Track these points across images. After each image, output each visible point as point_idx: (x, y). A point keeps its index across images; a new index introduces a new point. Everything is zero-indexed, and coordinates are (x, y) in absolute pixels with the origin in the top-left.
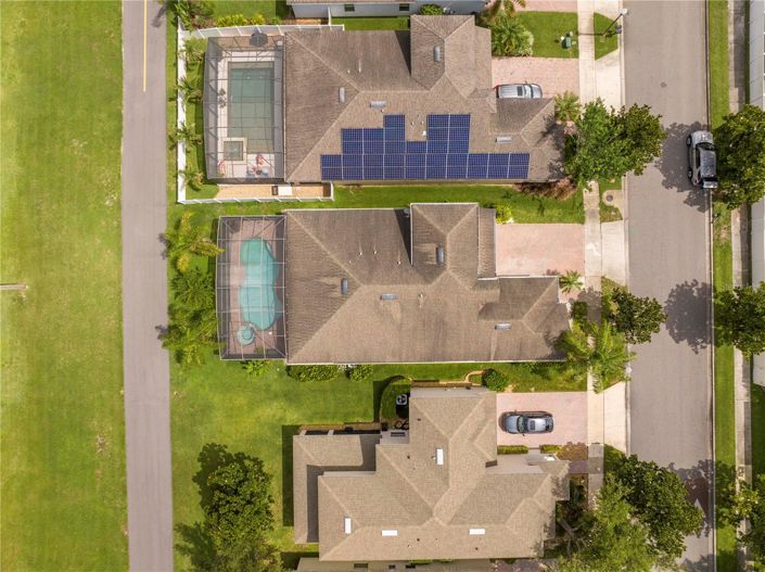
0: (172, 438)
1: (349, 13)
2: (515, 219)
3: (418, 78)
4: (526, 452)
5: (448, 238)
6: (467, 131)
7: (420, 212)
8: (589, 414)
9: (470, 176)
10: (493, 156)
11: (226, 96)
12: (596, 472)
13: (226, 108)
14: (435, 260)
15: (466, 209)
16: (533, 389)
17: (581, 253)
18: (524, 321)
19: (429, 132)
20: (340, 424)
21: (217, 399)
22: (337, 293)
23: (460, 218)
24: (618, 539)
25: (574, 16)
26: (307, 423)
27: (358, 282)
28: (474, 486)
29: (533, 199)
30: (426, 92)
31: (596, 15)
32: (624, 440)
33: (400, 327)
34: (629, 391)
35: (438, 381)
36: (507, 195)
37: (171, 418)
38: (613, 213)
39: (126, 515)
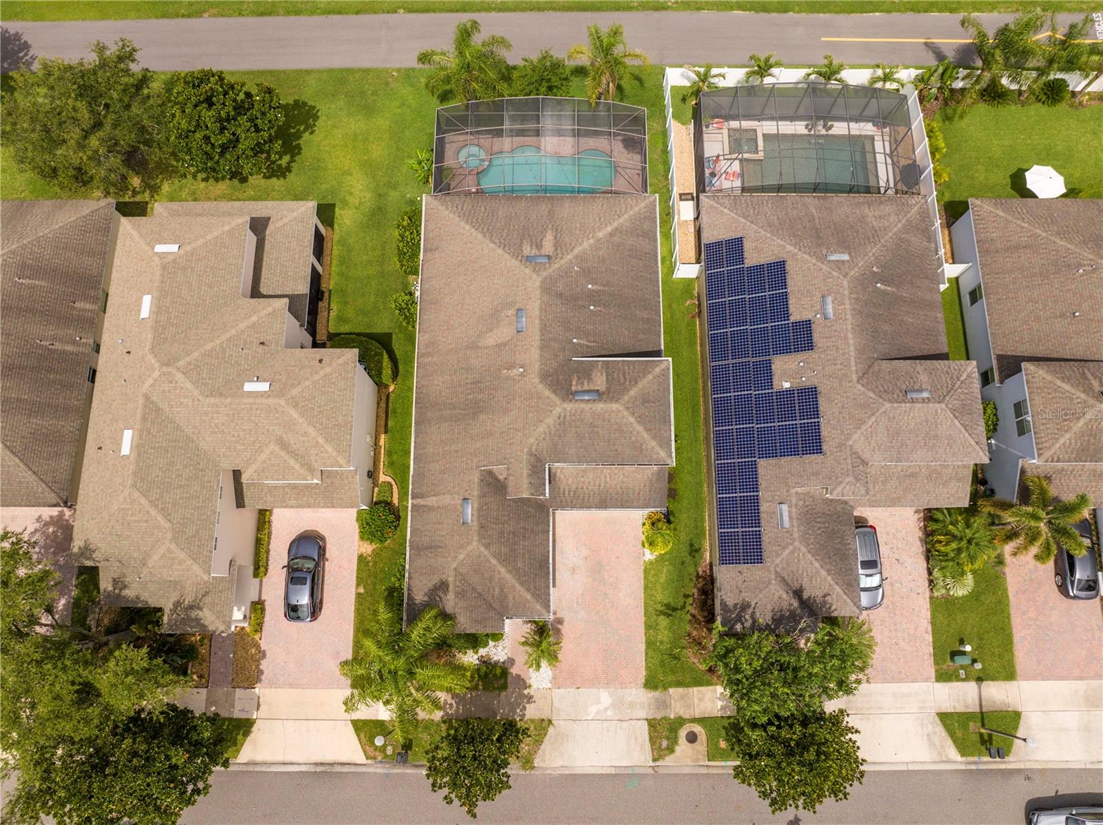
0: (331, 71)
1: (966, 300)
2: (651, 563)
3: (876, 368)
4: (256, 575)
5: (615, 406)
6: (794, 452)
7: (657, 370)
8: (309, 692)
9: (720, 468)
10: (755, 501)
11: (823, 132)
12: (209, 703)
13: (806, 132)
14: (579, 388)
15: (665, 444)
16: (362, 590)
17: (594, 682)
18: (475, 546)
19: (789, 392)
20: (330, 284)
21: (382, 122)
22: (527, 250)
23: (648, 430)
24: (73, 683)
25: (1010, 675)
26: (336, 237)
27: (545, 274)
28: (203, 445)
29: (686, 596)
30: (855, 378)
31: (1017, 715)
32: (259, 758)
33: (474, 346)
34: (345, 769)
35: (386, 432)
36: (694, 551)
37: (360, 70)
38: (665, 743)
39: (230, 16)
